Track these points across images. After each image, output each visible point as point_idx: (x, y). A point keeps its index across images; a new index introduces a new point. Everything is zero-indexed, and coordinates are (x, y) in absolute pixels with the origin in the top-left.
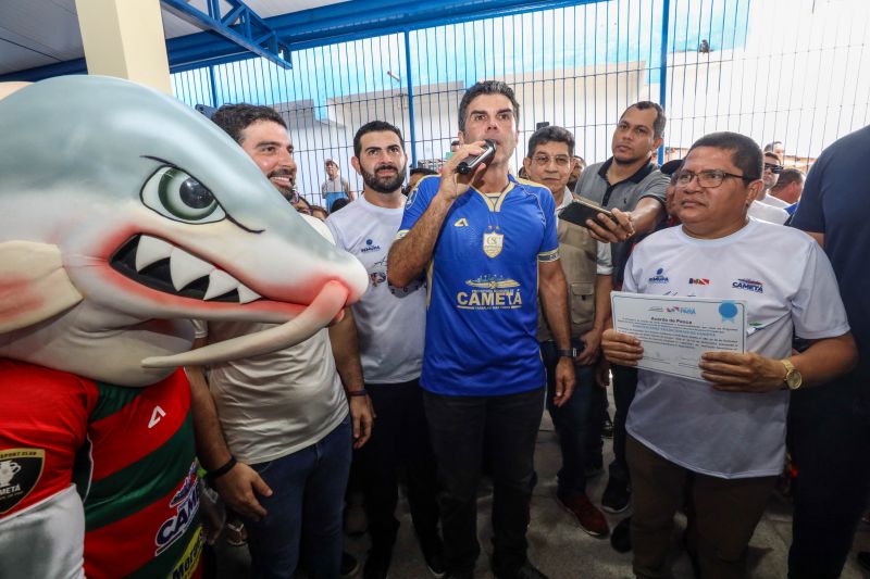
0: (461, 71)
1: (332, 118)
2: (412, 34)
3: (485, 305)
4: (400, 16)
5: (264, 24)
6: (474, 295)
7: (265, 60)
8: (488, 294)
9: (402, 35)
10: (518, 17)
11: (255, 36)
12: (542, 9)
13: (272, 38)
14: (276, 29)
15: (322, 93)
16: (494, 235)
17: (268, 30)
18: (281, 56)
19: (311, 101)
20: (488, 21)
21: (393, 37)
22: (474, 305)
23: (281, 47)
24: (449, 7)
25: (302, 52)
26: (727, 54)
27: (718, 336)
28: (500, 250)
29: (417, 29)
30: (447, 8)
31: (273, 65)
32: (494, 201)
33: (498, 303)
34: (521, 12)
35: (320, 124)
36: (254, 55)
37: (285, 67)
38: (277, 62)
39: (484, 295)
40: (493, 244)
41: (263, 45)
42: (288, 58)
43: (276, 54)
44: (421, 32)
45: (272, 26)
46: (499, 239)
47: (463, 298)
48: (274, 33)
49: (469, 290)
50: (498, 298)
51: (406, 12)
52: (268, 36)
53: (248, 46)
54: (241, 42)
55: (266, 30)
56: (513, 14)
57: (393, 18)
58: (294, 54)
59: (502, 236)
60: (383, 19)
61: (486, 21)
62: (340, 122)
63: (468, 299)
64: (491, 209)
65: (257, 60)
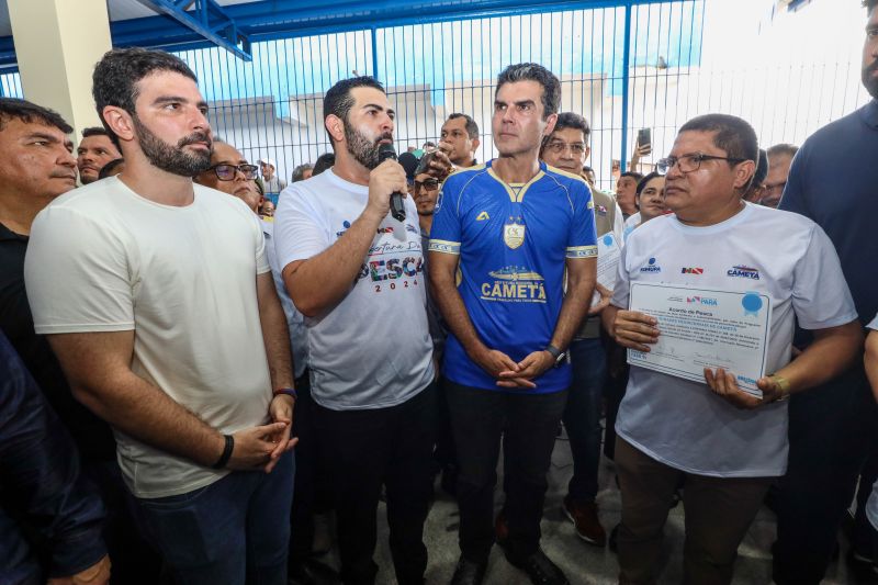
0: (429, 74)
1: (294, 117)
2: (379, 32)
3: (507, 298)
4: (368, 13)
5: (223, 12)
6: (497, 287)
7: (222, 50)
8: (510, 286)
9: (368, 32)
10: (486, 21)
11: (211, 24)
12: (510, 15)
13: (230, 27)
14: (237, 19)
15: (284, 90)
16: (515, 226)
17: (227, 19)
18: (240, 46)
19: (272, 97)
20: (457, 24)
21: (359, 33)
22: (496, 296)
23: (240, 38)
24: (417, 6)
25: (263, 44)
26: (684, 69)
27: (739, 331)
28: (521, 241)
29: (384, 26)
30: (415, 7)
31: (231, 55)
32: (517, 191)
33: (520, 296)
34: (490, 17)
35: (282, 122)
36: (211, 44)
37: (244, 58)
38: (236, 52)
39: (506, 287)
40: (514, 235)
41: (221, 34)
42: (247, 49)
43: (235, 44)
44: (389, 30)
45: (230, 14)
46: (521, 230)
47: (487, 289)
48: (233, 22)
49: (492, 281)
50: (520, 291)
51: (373, 9)
52: (226, 24)
53: (204, 33)
54: (197, 29)
55: (225, 18)
56: (481, 17)
57: (359, 14)
58: (254, 46)
59: (523, 228)
60: (349, 15)
61: (455, 23)
62: (303, 121)
63: (491, 290)
64: (513, 200)
65: (214, 49)
